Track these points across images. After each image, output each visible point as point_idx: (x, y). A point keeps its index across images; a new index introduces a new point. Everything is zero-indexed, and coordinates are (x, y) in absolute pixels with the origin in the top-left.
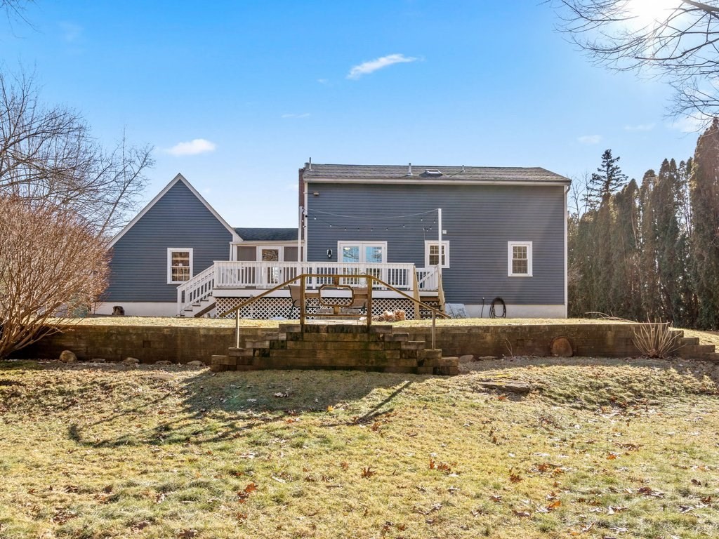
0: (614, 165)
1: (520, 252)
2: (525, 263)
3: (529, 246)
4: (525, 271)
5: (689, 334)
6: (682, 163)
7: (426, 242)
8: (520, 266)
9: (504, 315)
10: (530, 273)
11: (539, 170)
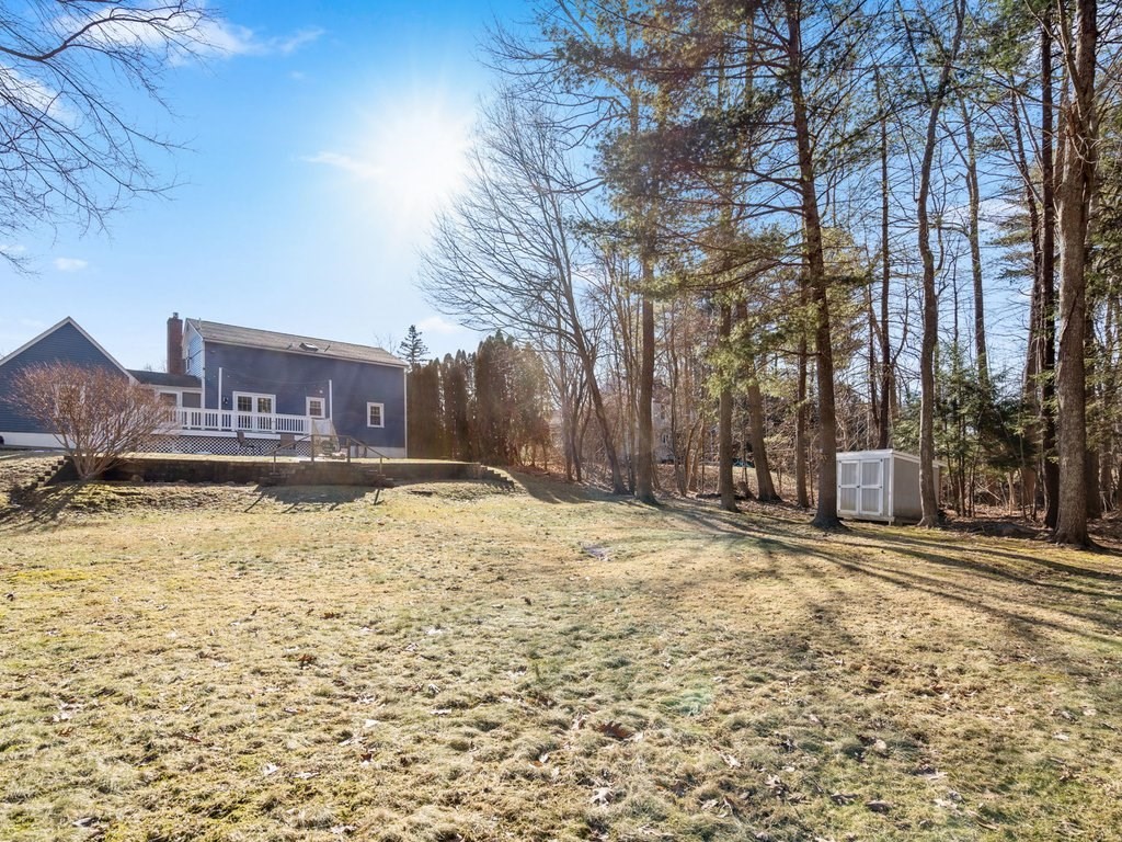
0: (418, 338)
1: (375, 410)
2: (379, 418)
3: (381, 406)
4: (379, 424)
5: (489, 468)
6: (469, 355)
7: (307, 398)
8: (376, 420)
9: (365, 456)
10: (382, 425)
11: (380, 350)
